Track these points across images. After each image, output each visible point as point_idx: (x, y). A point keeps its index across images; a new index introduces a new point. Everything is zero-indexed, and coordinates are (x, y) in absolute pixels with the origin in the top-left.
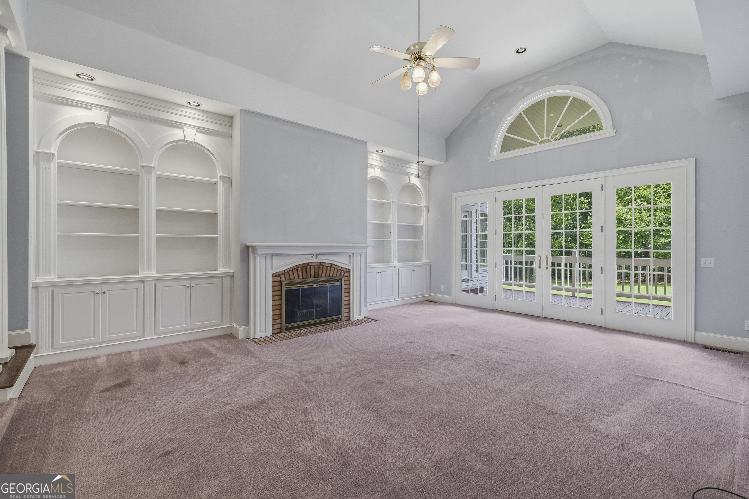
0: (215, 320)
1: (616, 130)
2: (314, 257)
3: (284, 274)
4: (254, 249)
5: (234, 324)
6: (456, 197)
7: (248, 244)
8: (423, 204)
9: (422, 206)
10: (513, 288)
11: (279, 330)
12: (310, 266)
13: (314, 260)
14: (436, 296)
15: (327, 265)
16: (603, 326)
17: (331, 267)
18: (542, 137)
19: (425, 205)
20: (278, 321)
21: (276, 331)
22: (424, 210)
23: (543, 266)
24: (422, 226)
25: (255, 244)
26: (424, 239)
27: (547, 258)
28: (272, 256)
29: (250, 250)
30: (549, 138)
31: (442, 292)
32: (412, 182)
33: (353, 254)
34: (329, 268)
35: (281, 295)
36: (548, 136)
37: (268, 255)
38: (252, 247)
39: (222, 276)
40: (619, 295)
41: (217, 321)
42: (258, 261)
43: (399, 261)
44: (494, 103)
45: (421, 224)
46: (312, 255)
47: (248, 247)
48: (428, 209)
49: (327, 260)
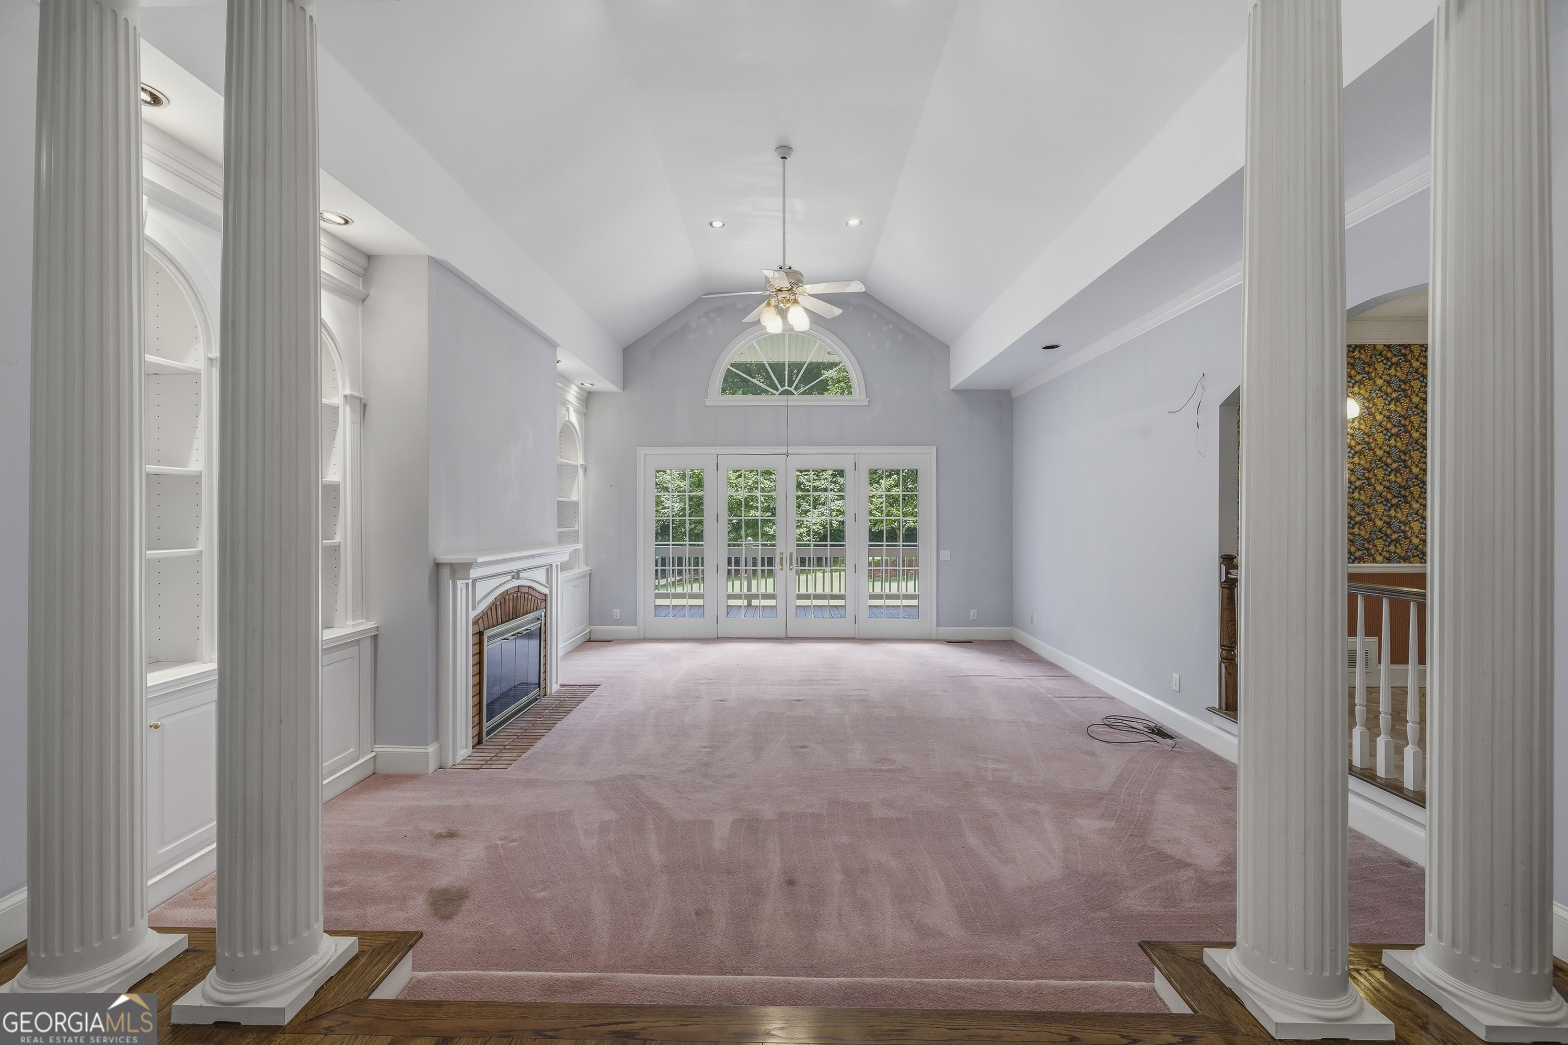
0: (349, 748)
1: (869, 399)
2: (514, 577)
4: (452, 569)
6: (645, 455)
7: (440, 558)
8: (580, 460)
9: (575, 463)
10: (743, 604)
11: (477, 739)
12: (509, 596)
13: (515, 583)
14: (603, 630)
15: (525, 590)
16: (857, 637)
17: (529, 594)
18: (783, 386)
19: (582, 463)
20: (477, 720)
21: (474, 741)
22: (581, 471)
23: (786, 565)
25: (452, 558)
26: (580, 526)
27: (791, 555)
28: (474, 581)
29: (445, 571)
30: (792, 389)
31: (617, 622)
32: (571, 419)
33: (551, 565)
34: (526, 596)
35: (480, 663)
36: (790, 385)
37: (470, 579)
38: (449, 565)
39: (358, 641)
40: (872, 597)
41: (352, 750)
42: (459, 594)
44: (713, 315)
46: (513, 574)
47: (440, 565)
48: (585, 469)
49: (528, 580)
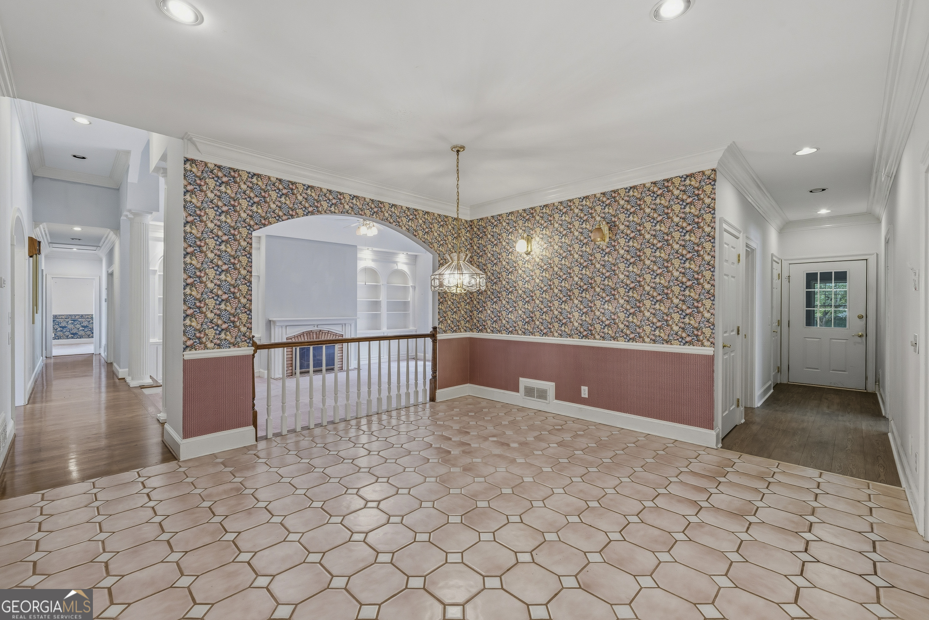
2: (316, 326)
3: (294, 338)
4: (274, 322)
5: (261, 370)
7: (270, 319)
8: (410, 284)
9: (409, 286)
11: (291, 374)
12: (313, 332)
13: (316, 328)
14: (420, 355)
15: (325, 332)
17: (328, 333)
20: (290, 368)
21: (289, 374)
22: (411, 289)
24: (409, 302)
25: (274, 319)
26: (411, 311)
28: (286, 326)
29: (272, 322)
32: (399, 268)
33: (345, 324)
34: (327, 334)
35: (292, 351)
37: (283, 325)
38: (273, 321)
42: (277, 329)
43: (388, 329)
45: (409, 300)
46: (314, 325)
47: (270, 321)
48: (414, 288)
49: (325, 328)
